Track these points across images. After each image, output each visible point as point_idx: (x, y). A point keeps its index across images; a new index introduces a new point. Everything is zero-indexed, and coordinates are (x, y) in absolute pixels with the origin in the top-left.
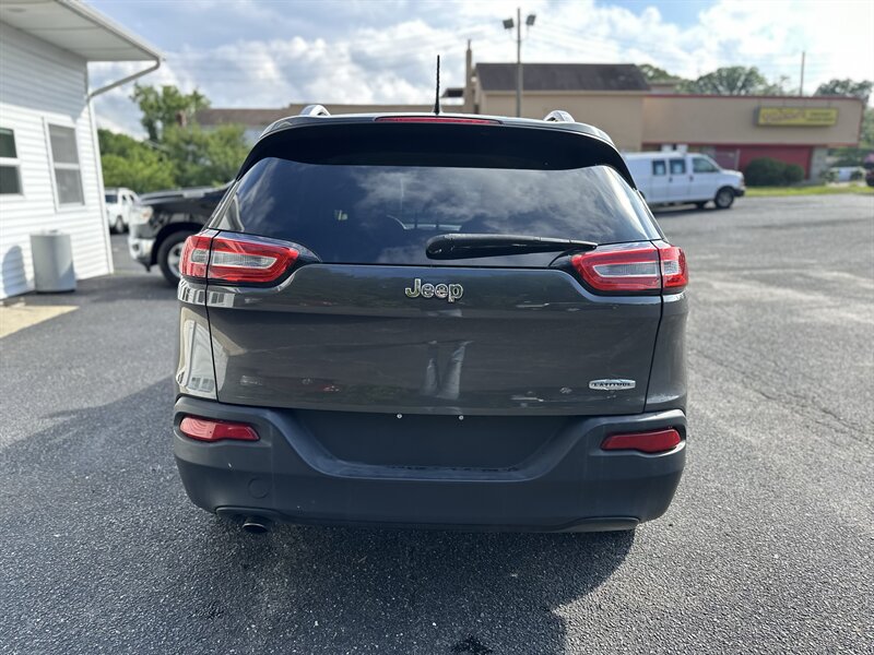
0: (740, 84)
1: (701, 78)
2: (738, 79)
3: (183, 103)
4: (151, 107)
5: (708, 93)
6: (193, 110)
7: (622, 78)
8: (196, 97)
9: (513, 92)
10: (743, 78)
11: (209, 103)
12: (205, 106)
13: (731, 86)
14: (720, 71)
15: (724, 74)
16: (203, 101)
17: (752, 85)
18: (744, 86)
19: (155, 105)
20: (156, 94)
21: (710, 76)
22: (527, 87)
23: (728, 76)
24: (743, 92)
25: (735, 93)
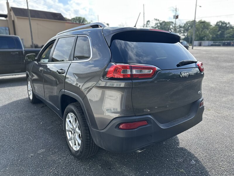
0: (82, 21)
1: (72, 19)
2: (81, 20)
5: (74, 23)
7: (58, 17)
9: (28, 18)
10: (82, 20)
13: (80, 22)
14: (76, 17)
15: (78, 18)
17: (84, 22)
18: (83, 22)
21: (74, 19)
22: (32, 17)
23: (78, 19)
24: (83, 23)
25: (81, 23)
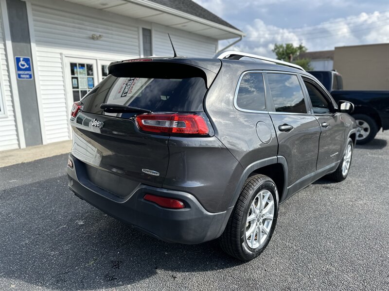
3: (294, 51)
4: (280, 54)
6: (298, 54)
8: (301, 48)
11: (307, 49)
12: (304, 51)
16: (304, 49)
19: (282, 53)
20: (283, 47)
